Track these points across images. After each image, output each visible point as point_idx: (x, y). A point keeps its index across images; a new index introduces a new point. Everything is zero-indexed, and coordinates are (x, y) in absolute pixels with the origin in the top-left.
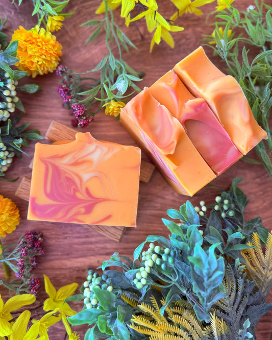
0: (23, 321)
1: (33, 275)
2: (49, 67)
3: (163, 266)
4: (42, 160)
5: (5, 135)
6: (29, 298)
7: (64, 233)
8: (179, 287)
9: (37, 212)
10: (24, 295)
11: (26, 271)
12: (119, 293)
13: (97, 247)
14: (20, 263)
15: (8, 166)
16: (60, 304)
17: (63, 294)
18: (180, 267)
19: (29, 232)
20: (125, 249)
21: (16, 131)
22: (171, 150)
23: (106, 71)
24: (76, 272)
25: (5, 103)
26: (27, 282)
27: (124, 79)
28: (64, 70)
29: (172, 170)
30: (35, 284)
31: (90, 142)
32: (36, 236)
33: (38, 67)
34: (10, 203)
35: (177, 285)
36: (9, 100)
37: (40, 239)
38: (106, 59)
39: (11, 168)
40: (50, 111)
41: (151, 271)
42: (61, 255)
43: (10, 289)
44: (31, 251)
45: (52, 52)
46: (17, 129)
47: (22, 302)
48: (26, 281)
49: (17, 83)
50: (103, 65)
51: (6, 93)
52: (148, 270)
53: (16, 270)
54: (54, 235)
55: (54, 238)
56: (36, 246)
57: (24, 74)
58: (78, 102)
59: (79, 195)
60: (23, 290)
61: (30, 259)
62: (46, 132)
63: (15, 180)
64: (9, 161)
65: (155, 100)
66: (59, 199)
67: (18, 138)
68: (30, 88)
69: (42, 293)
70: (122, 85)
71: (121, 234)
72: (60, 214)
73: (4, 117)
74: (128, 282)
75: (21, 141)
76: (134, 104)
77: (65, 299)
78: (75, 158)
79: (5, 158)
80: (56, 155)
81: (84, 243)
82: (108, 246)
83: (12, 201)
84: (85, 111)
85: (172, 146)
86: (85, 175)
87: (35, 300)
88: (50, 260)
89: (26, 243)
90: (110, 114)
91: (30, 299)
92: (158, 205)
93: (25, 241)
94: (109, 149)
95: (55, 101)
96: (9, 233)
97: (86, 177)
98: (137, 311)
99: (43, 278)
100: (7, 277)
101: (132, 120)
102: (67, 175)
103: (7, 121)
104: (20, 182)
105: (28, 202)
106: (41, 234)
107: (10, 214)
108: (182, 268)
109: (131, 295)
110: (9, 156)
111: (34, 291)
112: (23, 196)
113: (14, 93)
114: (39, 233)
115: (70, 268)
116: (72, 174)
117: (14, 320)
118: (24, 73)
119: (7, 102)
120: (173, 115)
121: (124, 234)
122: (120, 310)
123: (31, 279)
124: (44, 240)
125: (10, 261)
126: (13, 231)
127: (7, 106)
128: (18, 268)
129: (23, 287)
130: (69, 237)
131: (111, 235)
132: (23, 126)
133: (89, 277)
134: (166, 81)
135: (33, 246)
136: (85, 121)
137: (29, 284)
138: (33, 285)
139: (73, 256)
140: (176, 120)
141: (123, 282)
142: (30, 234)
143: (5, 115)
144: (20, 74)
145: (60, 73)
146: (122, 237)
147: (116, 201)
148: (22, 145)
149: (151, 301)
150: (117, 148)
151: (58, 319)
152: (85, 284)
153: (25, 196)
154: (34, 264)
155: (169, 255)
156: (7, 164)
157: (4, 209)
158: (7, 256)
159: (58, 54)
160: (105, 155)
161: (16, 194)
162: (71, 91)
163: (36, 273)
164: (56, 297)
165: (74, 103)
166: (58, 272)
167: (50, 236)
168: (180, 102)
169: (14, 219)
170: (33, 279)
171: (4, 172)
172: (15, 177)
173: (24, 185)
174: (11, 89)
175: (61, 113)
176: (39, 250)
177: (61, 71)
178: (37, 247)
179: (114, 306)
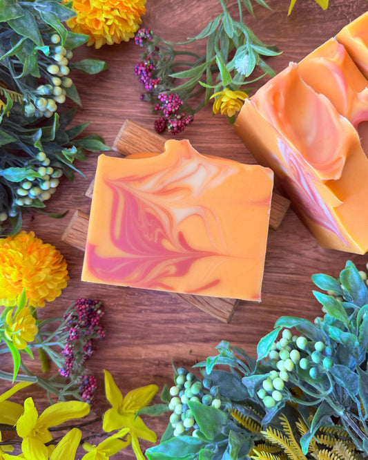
0: (69, 446)
1: (87, 370)
2: (123, 30)
3: (312, 372)
4: (109, 184)
5: (48, 140)
6: (79, 408)
7: (137, 304)
8: (332, 404)
9: (98, 270)
10: (71, 402)
11: (76, 365)
12: (227, 406)
13: (188, 328)
14: (67, 352)
15: (52, 192)
16: (129, 420)
17: (134, 403)
18: (339, 373)
19: (83, 300)
20: (234, 333)
21: (67, 136)
22: (335, 172)
23: (216, 40)
24: (154, 366)
25: (51, 87)
26: (76, 381)
27: (247, 53)
28: (148, 36)
29: (331, 207)
30: (89, 385)
31: (189, 157)
32: (93, 307)
33: (107, 29)
34: (52, 252)
35: (329, 401)
36: (56, 81)
37: (99, 312)
38: (217, 20)
39: (57, 194)
40: (121, 106)
41: (289, 378)
42: (131, 338)
43: (48, 391)
44: (84, 330)
45: (130, 5)
46: (67, 132)
47: (68, 414)
48: (75, 379)
49: (70, 55)
50: (213, 30)
51: (52, 69)
52: (284, 376)
53: (59, 362)
54: (121, 305)
55: (121, 311)
56: (93, 324)
57: (83, 40)
58: (168, 90)
59: (167, 245)
60: (70, 393)
61: (83, 343)
62: (114, 139)
63: (63, 216)
64: (54, 184)
65: (307, 86)
66: (134, 248)
67: (69, 147)
68: (91, 66)
69: (99, 397)
70: (244, 64)
71: (231, 310)
72: (136, 275)
73: (48, 110)
74: (243, 391)
75: (74, 151)
76: (270, 91)
77: (137, 410)
78: (162, 183)
79: (47, 178)
80: (132, 177)
81: (168, 321)
82: (208, 327)
83: (57, 249)
84: (180, 105)
85: (336, 167)
86: (179, 211)
87: (89, 411)
88: (114, 346)
89: (77, 317)
90: (222, 112)
91: (81, 409)
92: (292, 265)
93: (76, 314)
94: (220, 170)
95: (130, 90)
96: (49, 300)
97: (179, 213)
98: (257, 439)
99: (103, 375)
100: (44, 371)
101: (266, 119)
102: (150, 211)
103: (53, 116)
104: (69, 219)
105: (84, 253)
106: (100, 303)
107: (52, 270)
108: (343, 375)
109: (247, 411)
110: (53, 176)
111: (88, 397)
112: (74, 242)
113: (65, 71)
114: (99, 301)
115: (145, 360)
116: (157, 209)
117: (54, 442)
118: (84, 37)
119: (54, 86)
120: (339, 112)
121: (236, 309)
122: (232, 439)
123: (83, 377)
124: (106, 313)
125: (51, 347)
126: (57, 298)
127: (52, 90)
128: (63, 360)
129: (70, 389)
130: (145, 310)
131: (214, 311)
132: (78, 128)
133: (179, 380)
134: (326, 56)
135: (89, 323)
136: (180, 122)
137: (80, 385)
138: (86, 386)
139: (151, 341)
140: (345, 120)
141: (235, 390)
142: (83, 303)
143: (49, 107)
144: (77, 39)
145: (141, 41)
146: (232, 315)
147: (228, 256)
148: (75, 159)
149: (282, 423)
150: (234, 169)
151: (125, 445)
152: (173, 391)
153: (78, 242)
154: (89, 352)
155: (323, 353)
156: (51, 188)
157: (43, 262)
158: (47, 337)
159: (139, 11)
160: (212, 179)
161: (64, 238)
162: (157, 72)
163: (91, 366)
164: (122, 406)
165: (163, 91)
166: (126, 366)
167: (115, 308)
168: (350, 90)
169: (59, 278)
170: (86, 377)
171: (45, 202)
172: (63, 211)
173: (77, 224)
174: (60, 63)
175: (140, 109)
176: (97, 330)
177: (143, 38)
178: (94, 326)
179: (223, 432)
